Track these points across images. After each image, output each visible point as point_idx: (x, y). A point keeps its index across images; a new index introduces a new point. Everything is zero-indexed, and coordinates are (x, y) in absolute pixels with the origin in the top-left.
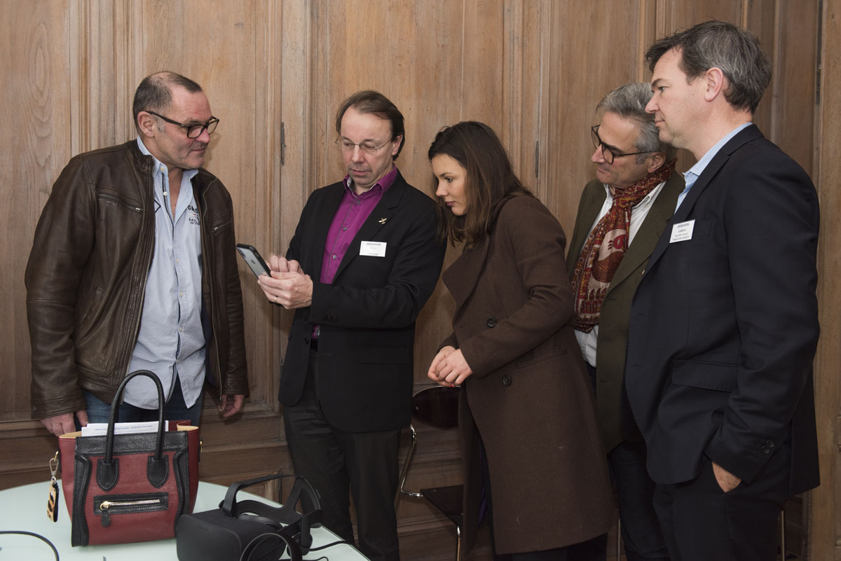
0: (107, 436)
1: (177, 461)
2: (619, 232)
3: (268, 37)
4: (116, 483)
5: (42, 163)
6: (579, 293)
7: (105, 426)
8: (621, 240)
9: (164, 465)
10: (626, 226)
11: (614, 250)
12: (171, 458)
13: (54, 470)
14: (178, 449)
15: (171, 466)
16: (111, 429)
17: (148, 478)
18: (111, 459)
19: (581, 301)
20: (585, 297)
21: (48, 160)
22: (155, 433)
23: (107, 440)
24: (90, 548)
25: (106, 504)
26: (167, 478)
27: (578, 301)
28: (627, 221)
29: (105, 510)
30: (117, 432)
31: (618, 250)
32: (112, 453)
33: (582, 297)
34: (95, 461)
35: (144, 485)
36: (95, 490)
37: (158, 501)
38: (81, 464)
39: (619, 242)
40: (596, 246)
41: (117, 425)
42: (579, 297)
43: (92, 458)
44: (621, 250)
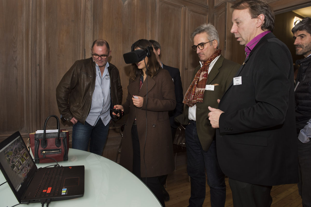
0: (44, 133)
1: (64, 140)
2: (205, 72)
3: (81, 24)
4: (47, 146)
5: (14, 59)
6: (192, 93)
7: (43, 131)
8: (206, 75)
9: (60, 141)
10: (207, 71)
11: (204, 78)
12: (62, 139)
13: (28, 143)
14: (64, 137)
15: (62, 141)
16: (45, 131)
17: (56, 145)
18: (45, 139)
19: (193, 95)
20: (194, 95)
21: (16, 58)
22: (57, 133)
23: (44, 135)
24: (40, 164)
25: (44, 152)
26: (61, 145)
27: (192, 96)
28: (207, 70)
29: (44, 154)
30: (46, 132)
31: (205, 78)
32: (45, 138)
33: (193, 94)
34: (40, 140)
35: (55, 147)
36: (40, 148)
37: (59, 151)
38: (36, 141)
39: (205, 75)
40: (198, 77)
41: (46, 131)
42: (192, 94)
43: (39, 139)
44: (206, 78)
